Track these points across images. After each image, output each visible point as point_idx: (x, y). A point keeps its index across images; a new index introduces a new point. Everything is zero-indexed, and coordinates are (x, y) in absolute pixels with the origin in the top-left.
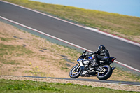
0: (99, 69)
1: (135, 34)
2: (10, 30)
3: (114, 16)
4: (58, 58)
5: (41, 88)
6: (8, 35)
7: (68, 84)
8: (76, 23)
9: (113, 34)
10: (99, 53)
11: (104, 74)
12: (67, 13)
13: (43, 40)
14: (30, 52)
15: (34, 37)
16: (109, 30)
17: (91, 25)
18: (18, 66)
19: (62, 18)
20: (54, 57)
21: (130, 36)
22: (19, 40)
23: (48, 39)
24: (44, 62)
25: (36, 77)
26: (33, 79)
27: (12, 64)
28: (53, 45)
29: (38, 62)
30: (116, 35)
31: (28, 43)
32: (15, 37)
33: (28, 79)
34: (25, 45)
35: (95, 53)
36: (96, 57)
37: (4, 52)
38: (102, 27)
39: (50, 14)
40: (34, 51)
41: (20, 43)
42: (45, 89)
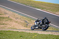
1: (57, 11)
2: (3, 10)
3: (48, 3)
4: (23, 22)
6: (2, 12)
8: (32, 7)
9: (47, 11)
12: (28, 3)
13: (17, 14)
14: (11, 20)
15: (13, 13)
16: (45, 10)
17: (38, 8)
18: (6, 25)
20: (21, 22)
21: (54, 12)
22: (7, 15)
23: (19, 14)
24: (17, 24)
27: (3, 24)
28: (21, 16)
30: (48, 12)
31: (10, 16)
32: (5, 13)
34: (9, 17)
38: (42, 8)
39: (20, 3)
40: (13, 19)
41: (7, 16)
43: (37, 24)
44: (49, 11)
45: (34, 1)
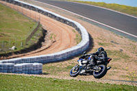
10: (97, 54)
14: (127, 57)
15: (131, 42)
18: (115, 70)
25: (132, 82)
26: (129, 84)
29: (135, 67)
32: (112, 42)
33: (124, 83)
34: (122, 50)
35: (94, 54)
41: (117, 48)
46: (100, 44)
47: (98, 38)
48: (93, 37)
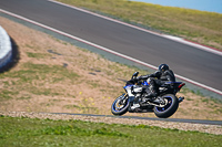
0: (157, 100)
2: (43, 40)
5: (97, 132)
6: (39, 48)
7: (140, 127)
8: (148, 29)
10: (158, 75)
11: (166, 108)
12: (133, 12)
13: (95, 56)
14: (74, 76)
15: (81, 52)
16: (201, 39)
17: (171, 32)
18: (56, 97)
19: (125, 21)
20: (112, 83)
22: (57, 56)
23: (103, 54)
24: (96, 91)
25: (87, 115)
26: (83, 119)
27: (46, 94)
28: (111, 63)
29: (88, 91)
30: (212, 47)
31: (70, 61)
32: (50, 51)
33: (75, 118)
34: (66, 65)
35: (152, 76)
36: (154, 83)
37: (34, 75)
38: (189, 34)
39: (105, 15)
40: (80, 73)
41: (59, 61)
42: (103, 134)
43: (134, 93)
44: (215, 44)
45: (154, 7)
46: (30, 55)
47: (27, 46)
48: (18, 42)
